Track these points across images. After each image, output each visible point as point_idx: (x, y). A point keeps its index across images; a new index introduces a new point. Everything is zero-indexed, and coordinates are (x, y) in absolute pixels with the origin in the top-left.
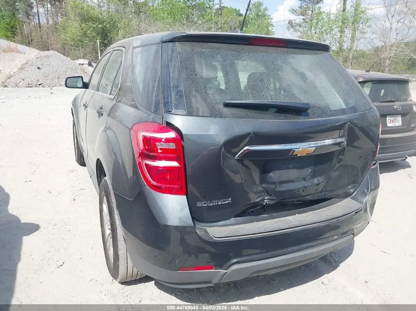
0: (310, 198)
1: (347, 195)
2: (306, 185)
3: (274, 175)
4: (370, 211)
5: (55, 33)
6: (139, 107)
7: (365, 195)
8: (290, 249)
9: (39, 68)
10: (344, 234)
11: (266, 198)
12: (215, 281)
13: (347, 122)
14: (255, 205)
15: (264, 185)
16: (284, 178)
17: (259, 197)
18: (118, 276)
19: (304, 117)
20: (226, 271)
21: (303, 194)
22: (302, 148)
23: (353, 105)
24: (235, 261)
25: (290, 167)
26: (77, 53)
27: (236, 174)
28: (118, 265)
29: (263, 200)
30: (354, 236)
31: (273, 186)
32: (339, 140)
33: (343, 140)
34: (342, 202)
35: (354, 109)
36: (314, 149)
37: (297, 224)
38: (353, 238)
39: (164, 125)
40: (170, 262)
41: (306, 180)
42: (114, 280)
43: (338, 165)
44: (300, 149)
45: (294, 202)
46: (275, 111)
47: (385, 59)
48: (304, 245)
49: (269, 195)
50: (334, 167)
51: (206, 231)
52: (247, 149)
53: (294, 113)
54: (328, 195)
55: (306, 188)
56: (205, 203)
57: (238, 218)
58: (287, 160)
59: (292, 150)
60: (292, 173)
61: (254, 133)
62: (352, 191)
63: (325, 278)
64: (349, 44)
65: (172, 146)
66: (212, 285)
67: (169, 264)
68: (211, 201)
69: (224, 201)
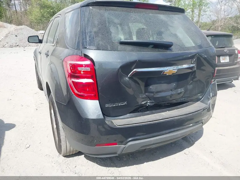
0: (174, 101)
1: (198, 100)
2: (172, 93)
3: (152, 88)
4: (212, 109)
5: (25, 16)
6: (68, 47)
7: (209, 99)
8: (164, 132)
9: (16, 36)
10: (197, 123)
11: (148, 102)
12: (119, 153)
13: (196, 54)
14: (142, 106)
15: (146, 94)
16: (159, 89)
17: (144, 101)
18: (61, 152)
19: (170, 51)
20: (125, 146)
21: (171, 99)
22: (169, 70)
23: (200, 44)
24: (130, 139)
25: (163, 82)
26: (39, 27)
27: (130, 88)
28: (61, 145)
29: (147, 103)
30: (203, 124)
31: (152, 94)
32: (192, 65)
33: (194, 65)
34: (195, 104)
35: (200, 47)
36: (176, 71)
37: (167, 117)
38: (202, 125)
39: (83, 56)
40: (91, 142)
41: (173, 90)
42: (60, 155)
43: (191, 81)
44: (168, 71)
45: (165, 104)
46: (152, 47)
47: (218, 27)
48: (172, 130)
49: (150, 100)
50: (189, 83)
51: (112, 122)
52: (135, 71)
53: (164, 48)
54: (187, 99)
55: (172, 95)
56: (110, 105)
57: (131, 114)
58: (160, 77)
59: (163, 71)
60: (164, 86)
61: (139, 61)
62: (201, 97)
63: (186, 151)
64: (197, 18)
65: (88, 69)
66: (118, 155)
67: (90, 143)
68: (114, 103)
69: (122, 104)
